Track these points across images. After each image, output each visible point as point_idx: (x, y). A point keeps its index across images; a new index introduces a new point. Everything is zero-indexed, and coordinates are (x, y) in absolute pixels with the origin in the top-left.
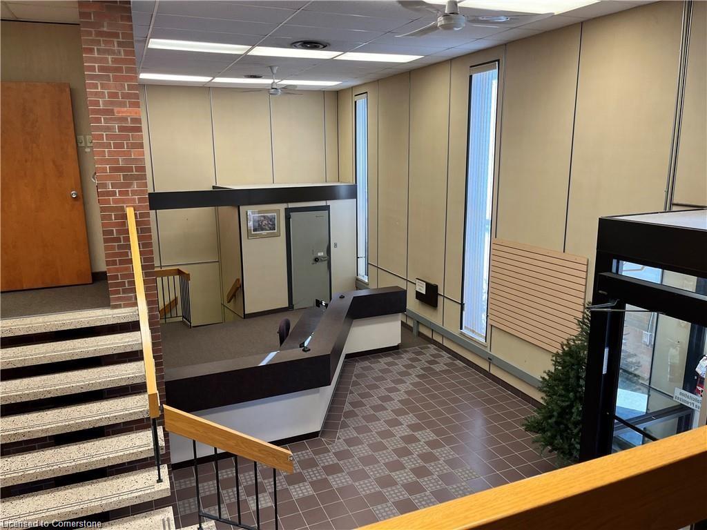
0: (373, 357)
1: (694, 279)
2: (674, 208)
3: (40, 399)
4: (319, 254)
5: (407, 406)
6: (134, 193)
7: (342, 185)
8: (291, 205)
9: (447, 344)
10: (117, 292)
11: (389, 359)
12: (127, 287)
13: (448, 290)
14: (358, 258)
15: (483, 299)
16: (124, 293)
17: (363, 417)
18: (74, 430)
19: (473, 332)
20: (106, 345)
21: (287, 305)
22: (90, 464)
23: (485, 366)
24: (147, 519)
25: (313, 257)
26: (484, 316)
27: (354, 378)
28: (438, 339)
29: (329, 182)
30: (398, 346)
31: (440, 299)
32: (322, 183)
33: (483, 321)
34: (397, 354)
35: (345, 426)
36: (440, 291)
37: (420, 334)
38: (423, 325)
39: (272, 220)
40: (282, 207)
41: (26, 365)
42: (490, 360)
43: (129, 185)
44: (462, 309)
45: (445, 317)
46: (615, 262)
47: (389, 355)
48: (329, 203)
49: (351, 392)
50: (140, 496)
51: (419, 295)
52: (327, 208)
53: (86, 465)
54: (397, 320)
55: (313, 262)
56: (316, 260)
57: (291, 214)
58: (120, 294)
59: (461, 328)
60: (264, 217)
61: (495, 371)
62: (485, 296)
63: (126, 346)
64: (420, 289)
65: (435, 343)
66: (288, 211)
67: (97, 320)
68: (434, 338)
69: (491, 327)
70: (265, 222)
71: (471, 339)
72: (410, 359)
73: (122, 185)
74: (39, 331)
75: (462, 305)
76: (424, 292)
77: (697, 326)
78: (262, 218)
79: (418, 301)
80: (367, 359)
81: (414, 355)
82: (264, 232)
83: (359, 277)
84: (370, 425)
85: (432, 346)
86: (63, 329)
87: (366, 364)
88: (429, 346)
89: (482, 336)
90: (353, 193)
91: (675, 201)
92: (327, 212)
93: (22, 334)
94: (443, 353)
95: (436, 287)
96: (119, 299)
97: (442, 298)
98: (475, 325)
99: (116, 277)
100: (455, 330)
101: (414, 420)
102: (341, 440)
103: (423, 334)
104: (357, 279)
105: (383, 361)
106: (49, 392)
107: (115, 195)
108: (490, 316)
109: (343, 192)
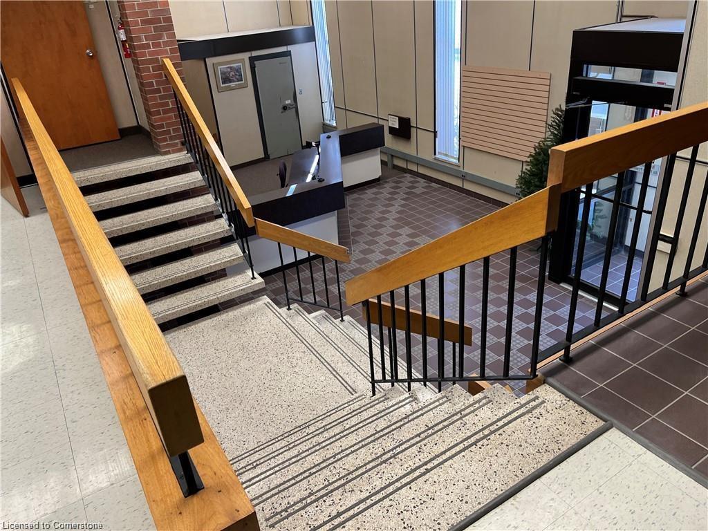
0: (360, 190)
1: (639, 71)
2: (624, 19)
3: (137, 231)
4: (287, 102)
5: (402, 221)
6: (166, 44)
7: (298, 28)
8: (255, 53)
9: (422, 170)
10: (165, 140)
11: (374, 190)
12: (172, 134)
13: (420, 121)
14: (322, 103)
15: (455, 124)
16: (171, 140)
17: (368, 234)
18: (174, 250)
19: (446, 155)
20: (172, 184)
21: (263, 156)
22: (198, 272)
23: (458, 183)
24: (252, 305)
25: (281, 106)
26: (456, 140)
27: (349, 208)
28: (413, 167)
29: (283, 26)
30: (379, 178)
31: (413, 131)
32: (277, 27)
33: (455, 145)
34: (379, 184)
35: (355, 242)
36: (413, 123)
37: (395, 167)
38: (396, 157)
39: (238, 70)
40: (245, 56)
41: (114, 206)
42: (464, 177)
43: (160, 37)
44: (435, 137)
45: (418, 147)
46: (585, 66)
47: (374, 187)
48: (290, 48)
49: (351, 218)
50: (244, 289)
51: (392, 130)
52: (288, 54)
53: (195, 273)
54: (377, 154)
55: (282, 110)
56: (285, 108)
57: (255, 62)
58: (167, 141)
59: (435, 154)
60: (231, 68)
61: (468, 186)
62: (457, 121)
63: (189, 184)
64: (393, 124)
65: (411, 172)
66: (252, 60)
67: (156, 165)
68: (409, 168)
69: (463, 148)
70: (232, 73)
71: (445, 162)
72: (392, 188)
73: (154, 37)
74: (112, 179)
75: (435, 132)
76: (397, 126)
77: (640, 108)
78: (229, 70)
79: (391, 135)
80: (355, 192)
81: (394, 184)
82: (232, 84)
83: (327, 122)
84: (376, 239)
85: (408, 175)
86: (130, 175)
87: (355, 196)
88: (405, 175)
89: (455, 158)
90: (310, 36)
91: (624, 14)
92: (289, 57)
93: (98, 182)
94: (419, 179)
95: (408, 120)
96: (168, 146)
97: (415, 129)
98: (449, 148)
99: (162, 126)
100: (428, 156)
101: (410, 231)
102: (357, 252)
103: (399, 167)
104: (324, 124)
105: (370, 192)
106: (143, 224)
107: (149, 47)
108: (462, 138)
109: (300, 35)
